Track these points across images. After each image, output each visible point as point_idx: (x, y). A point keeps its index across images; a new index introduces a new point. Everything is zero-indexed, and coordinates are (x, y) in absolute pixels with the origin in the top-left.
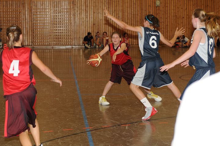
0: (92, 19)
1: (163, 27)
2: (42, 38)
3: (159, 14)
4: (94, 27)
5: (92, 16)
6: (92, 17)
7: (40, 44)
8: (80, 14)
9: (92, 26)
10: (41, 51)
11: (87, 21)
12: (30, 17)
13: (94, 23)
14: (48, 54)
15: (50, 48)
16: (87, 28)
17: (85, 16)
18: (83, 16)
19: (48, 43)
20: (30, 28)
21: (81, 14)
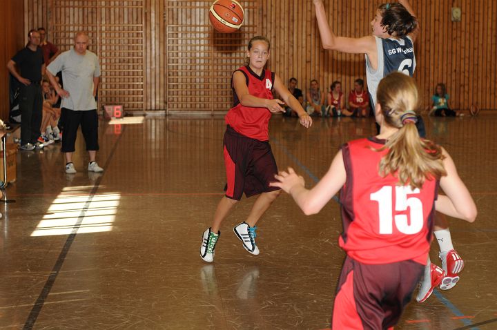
0: (304, 50)
1: (467, 68)
2: (189, 93)
3: (458, 40)
4: (308, 67)
5: (304, 42)
6: (304, 45)
7: (184, 106)
8: (275, 37)
9: (304, 66)
10: (184, 122)
11: (291, 53)
12: (162, 44)
13: (308, 59)
14: (202, 130)
15: (206, 117)
16: (291, 70)
17: (286, 43)
18: (282, 44)
19: (203, 105)
20: (162, 69)
21: (278, 37)
